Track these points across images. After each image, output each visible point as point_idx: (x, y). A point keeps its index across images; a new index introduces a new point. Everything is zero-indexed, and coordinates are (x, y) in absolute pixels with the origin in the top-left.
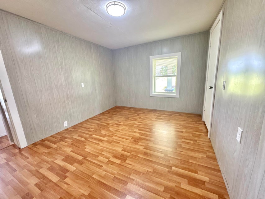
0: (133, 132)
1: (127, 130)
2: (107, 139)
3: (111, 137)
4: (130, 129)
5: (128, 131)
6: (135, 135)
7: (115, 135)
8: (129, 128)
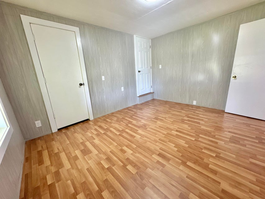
0: (143, 135)
1: (148, 140)
2: (172, 132)
3: (168, 134)
4: (145, 140)
5: (148, 138)
6: (143, 131)
7: (164, 136)
8: (146, 142)
